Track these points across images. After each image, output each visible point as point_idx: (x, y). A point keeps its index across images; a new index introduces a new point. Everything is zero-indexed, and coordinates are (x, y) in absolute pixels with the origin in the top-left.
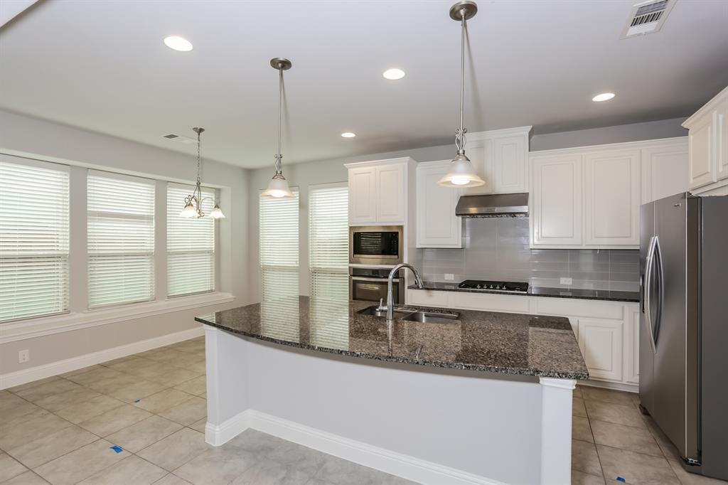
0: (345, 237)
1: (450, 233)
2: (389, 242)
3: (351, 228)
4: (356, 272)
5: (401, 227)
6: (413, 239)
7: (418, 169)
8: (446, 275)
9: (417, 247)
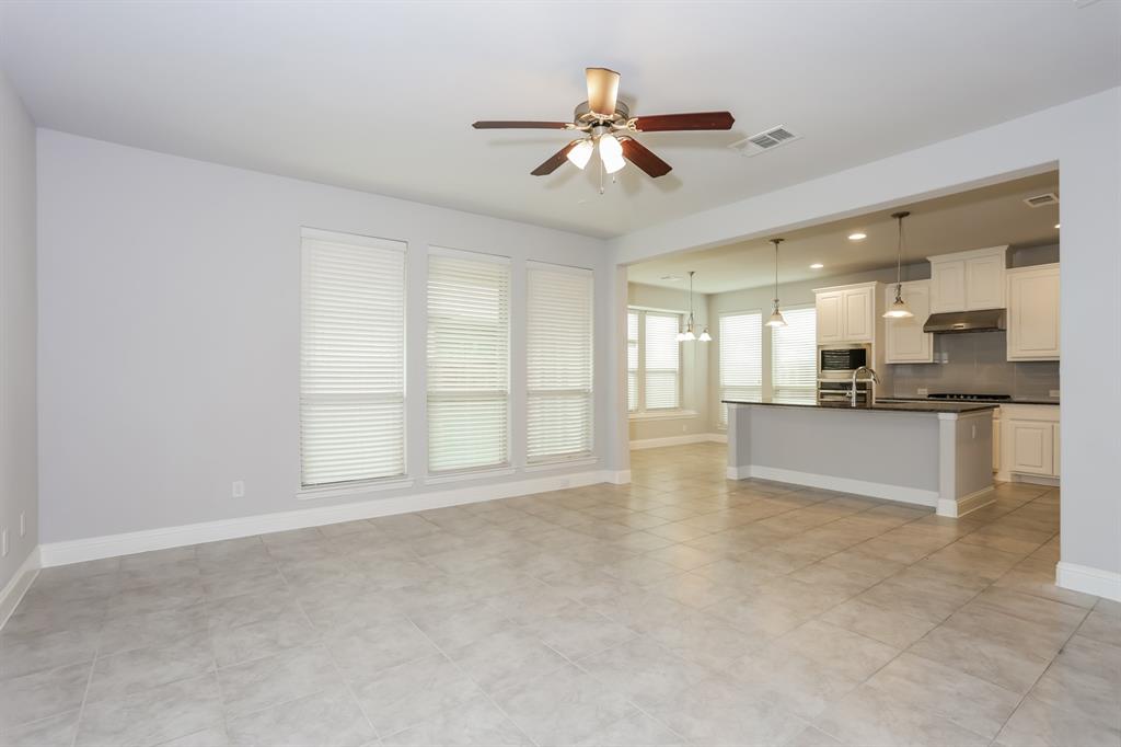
0: (812, 358)
1: (921, 349)
2: (857, 358)
3: (819, 347)
4: (824, 386)
5: (870, 344)
6: (881, 356)
7: (887, 290)
8: (919, 390)
9: (888, 362)
